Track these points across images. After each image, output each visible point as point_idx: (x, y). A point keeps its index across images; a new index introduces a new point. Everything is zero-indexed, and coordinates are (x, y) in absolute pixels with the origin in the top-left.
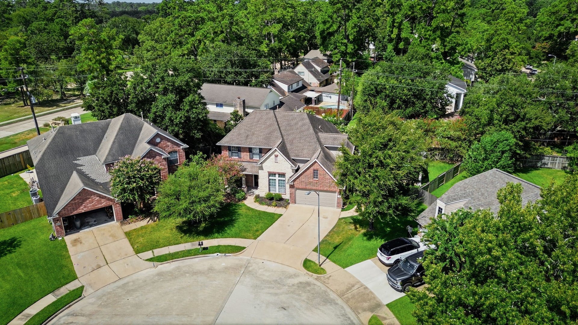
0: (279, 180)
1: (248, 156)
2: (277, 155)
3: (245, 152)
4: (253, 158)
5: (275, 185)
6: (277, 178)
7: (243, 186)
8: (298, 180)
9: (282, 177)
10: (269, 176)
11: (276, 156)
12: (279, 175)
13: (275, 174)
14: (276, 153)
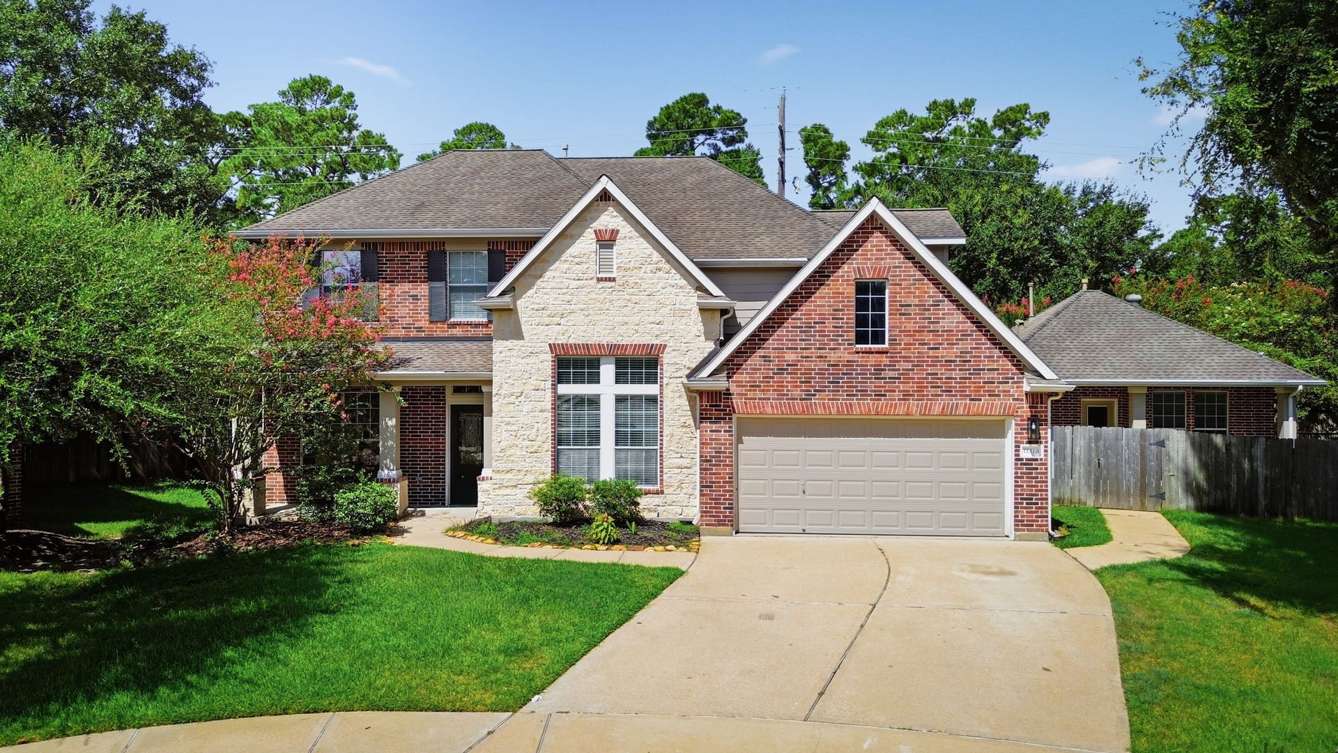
0: (620, 400)
1: (424, 304)
2: (615, 233)
3: (404, 279)
4: (450, 312)
5: (595, 438)
6: (607, 387)
7: (384, 473)
8: (755, 360)
9: (637, 380)
10: (560, 378)
11: (607, 241)
12: (621, 364)
13: (594, 364)
14: (608, 220)
